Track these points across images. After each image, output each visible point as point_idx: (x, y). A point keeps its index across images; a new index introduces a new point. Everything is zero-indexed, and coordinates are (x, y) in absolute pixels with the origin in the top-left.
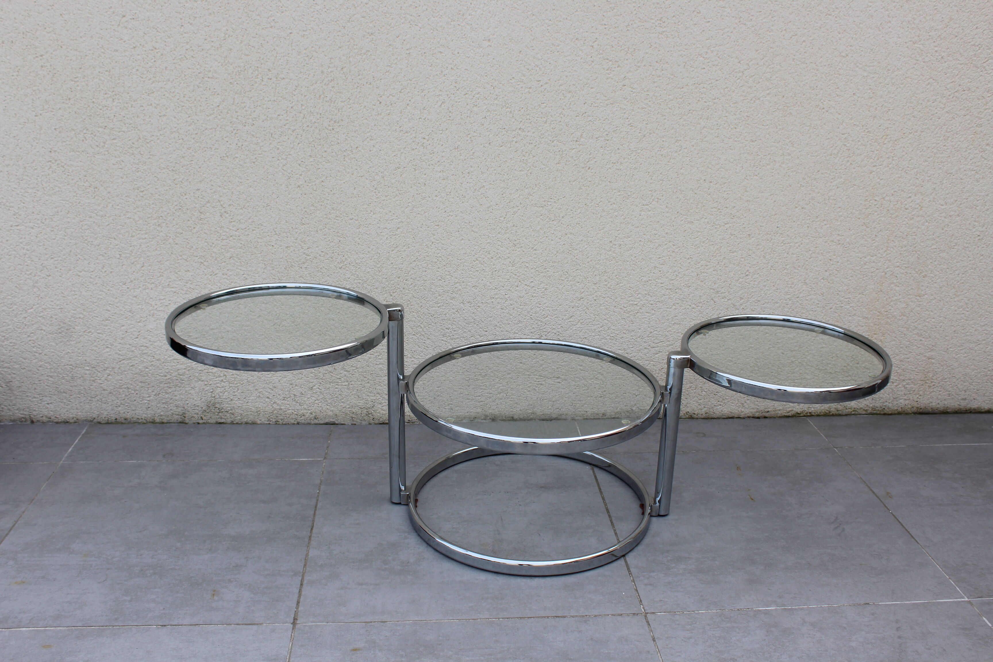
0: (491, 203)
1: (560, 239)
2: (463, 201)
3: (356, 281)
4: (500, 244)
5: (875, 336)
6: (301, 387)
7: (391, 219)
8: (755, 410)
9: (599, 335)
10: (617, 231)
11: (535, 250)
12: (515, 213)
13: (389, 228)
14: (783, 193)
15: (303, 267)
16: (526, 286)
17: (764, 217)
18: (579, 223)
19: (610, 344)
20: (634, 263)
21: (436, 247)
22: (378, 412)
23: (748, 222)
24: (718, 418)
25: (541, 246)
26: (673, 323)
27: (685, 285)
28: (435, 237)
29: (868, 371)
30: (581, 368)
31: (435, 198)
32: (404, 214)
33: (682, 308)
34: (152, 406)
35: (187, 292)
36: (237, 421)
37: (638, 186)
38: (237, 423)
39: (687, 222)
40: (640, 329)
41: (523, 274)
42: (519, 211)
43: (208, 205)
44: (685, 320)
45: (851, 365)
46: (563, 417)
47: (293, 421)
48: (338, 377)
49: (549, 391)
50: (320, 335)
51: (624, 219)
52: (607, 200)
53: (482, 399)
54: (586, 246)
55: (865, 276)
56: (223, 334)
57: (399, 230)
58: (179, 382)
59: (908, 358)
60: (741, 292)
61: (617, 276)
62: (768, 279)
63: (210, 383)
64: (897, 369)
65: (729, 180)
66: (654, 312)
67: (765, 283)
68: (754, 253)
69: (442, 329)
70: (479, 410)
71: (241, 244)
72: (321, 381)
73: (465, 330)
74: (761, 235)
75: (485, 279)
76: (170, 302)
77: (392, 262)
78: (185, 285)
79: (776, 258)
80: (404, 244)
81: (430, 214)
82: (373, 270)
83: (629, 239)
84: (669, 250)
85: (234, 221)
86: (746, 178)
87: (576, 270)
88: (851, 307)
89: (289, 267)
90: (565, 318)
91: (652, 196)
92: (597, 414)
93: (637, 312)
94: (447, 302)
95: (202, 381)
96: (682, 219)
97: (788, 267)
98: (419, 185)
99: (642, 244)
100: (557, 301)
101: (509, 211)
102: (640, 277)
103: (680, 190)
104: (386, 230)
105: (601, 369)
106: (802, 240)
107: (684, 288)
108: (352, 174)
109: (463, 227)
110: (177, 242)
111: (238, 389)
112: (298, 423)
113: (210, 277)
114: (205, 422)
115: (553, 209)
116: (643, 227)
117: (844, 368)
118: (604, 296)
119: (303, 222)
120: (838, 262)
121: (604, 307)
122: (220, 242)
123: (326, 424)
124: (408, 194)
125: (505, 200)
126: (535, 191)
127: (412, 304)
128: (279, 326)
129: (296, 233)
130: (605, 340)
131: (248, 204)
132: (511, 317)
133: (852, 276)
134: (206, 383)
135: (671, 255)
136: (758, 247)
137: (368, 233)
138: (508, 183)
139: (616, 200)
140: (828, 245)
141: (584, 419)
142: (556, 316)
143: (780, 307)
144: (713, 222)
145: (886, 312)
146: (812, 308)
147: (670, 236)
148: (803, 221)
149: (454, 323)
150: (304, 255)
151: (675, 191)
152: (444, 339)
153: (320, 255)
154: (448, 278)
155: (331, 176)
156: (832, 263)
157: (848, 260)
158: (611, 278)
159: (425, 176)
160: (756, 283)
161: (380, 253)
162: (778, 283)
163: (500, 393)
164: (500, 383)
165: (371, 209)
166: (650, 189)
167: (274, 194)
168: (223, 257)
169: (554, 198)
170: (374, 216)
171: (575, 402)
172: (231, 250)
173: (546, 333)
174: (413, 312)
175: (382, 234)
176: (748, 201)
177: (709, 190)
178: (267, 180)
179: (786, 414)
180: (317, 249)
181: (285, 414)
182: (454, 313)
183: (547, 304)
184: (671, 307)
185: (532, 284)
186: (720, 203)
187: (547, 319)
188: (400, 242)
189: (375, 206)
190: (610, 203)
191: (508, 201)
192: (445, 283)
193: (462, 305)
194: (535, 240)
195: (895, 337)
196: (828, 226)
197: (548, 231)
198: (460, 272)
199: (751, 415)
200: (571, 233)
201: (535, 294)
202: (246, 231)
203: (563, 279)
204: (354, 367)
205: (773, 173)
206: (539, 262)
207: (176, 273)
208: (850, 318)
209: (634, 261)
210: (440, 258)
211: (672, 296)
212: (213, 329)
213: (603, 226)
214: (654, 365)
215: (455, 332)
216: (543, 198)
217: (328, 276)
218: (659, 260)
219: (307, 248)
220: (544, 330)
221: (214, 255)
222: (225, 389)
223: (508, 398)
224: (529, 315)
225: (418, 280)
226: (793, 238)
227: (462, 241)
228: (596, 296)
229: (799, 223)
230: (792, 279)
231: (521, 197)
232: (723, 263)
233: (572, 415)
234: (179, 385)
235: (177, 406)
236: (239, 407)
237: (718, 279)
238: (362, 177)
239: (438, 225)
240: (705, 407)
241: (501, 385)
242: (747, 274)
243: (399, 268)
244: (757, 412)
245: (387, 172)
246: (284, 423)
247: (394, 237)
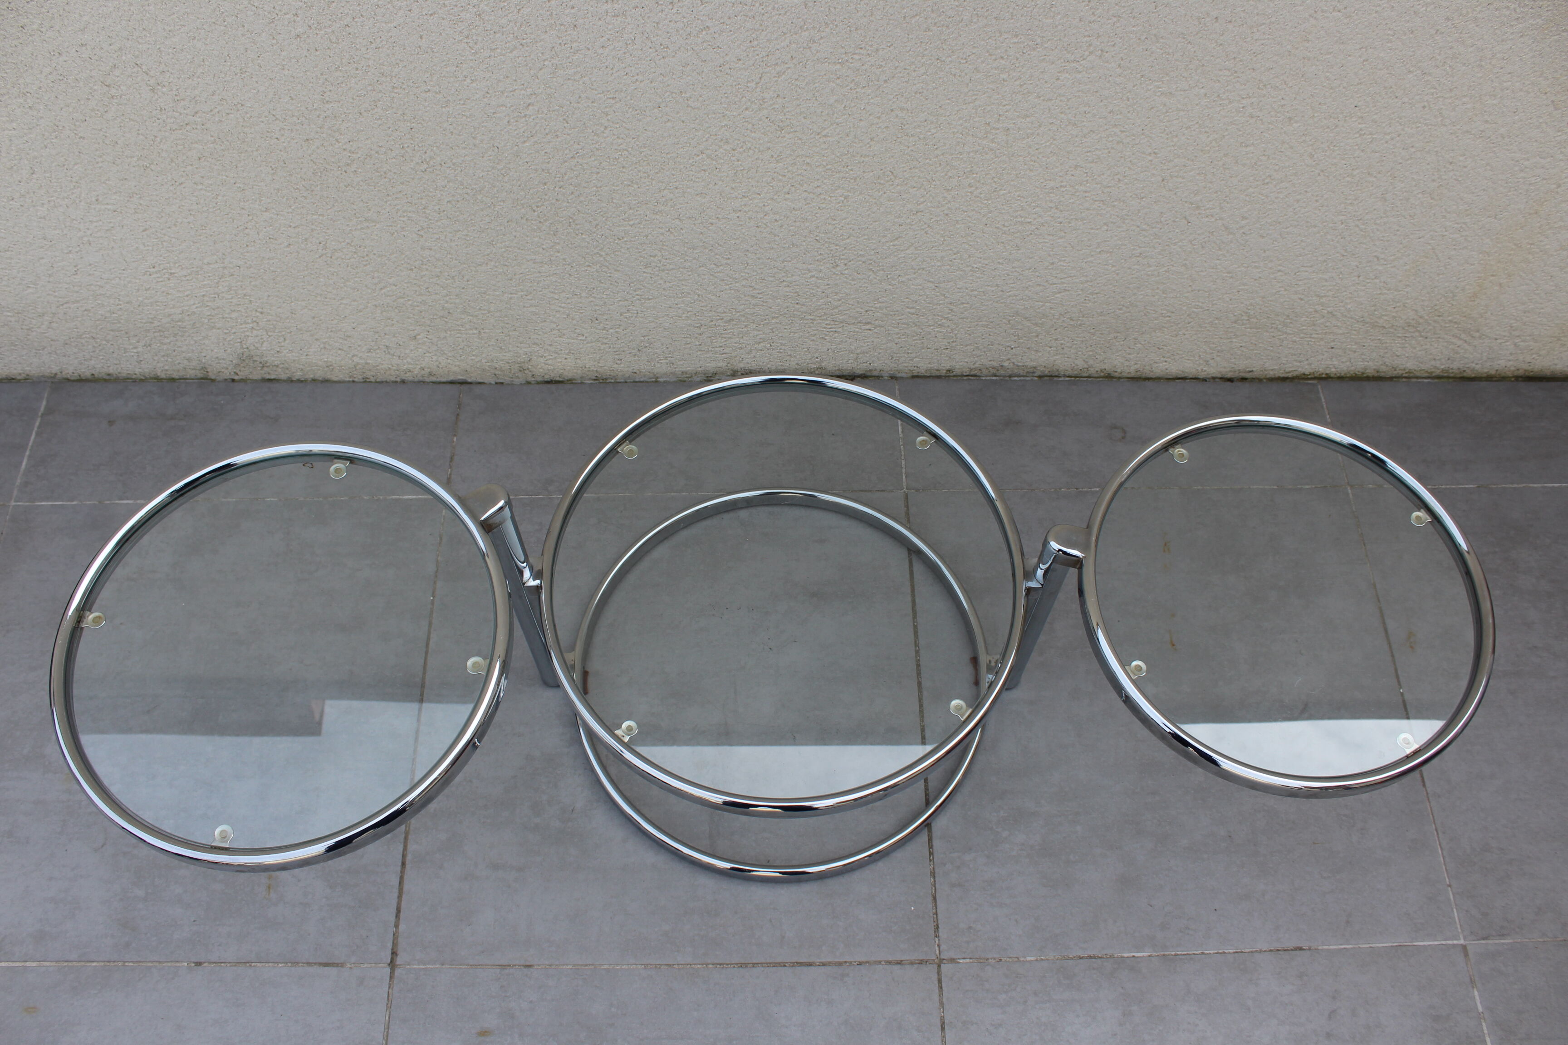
0: (727, 59)
1: (879, 118)
2: (664, 54)
3: (459, 191)
4: (750, 126)
5: (1492, 278)
6: (394, 336)
7: (511, 89)
8: (1228, 369)
9: (949, 265)
10: (1004, 106)
11: (825, 136)
12: (779, 74)
13: (509, 105)
14: (1389, 45)
15: (348, 171)
16: (806, 193)
17: (1332, 88)
18: (921, 91)
19: (971, 278)
20: (1033, 158)
21: (614, 134)
22: (539, 367)
23: (1294, 96)
24: (1158, 379)
25: (838, 130)
26: (1098, 250)
27: (1134, 196)
28: (609, 117)
29: (1456, 326)
30: (912, 311)
31: (600, 51)
32: (537, 81)
33: (1120, 230)
34: (144, 359)
35: (138, 211)
36: (297, 377)
37: (1060, 27)
38: (299, 381)
39: (1159, 94)
40: (1030, 258)
41: (798, 175)
42: (789, 71)
43: (117, 72)
44: (1123, 247)
45: (1426, 317)
46: (875, 373)
47: (393, 379)
48: (459, 323)
49: (851, 340)
50: (412, 270)
51: (1021, 86)
52: (988, 51)
53: (727, 351)
54: (934, 131)
55: (1512, 189)
56: (232, 271)
57: (531, 108)
58: (179, 330)
59: (1543, 308)
60: (1245, 209)
61: (996, 180)
62: (1308, 190)
63: (233, 331)
64: (1512, 321)
65: (1273, 19)
66: (1063, 234)
67: (1299, 197)
68: (1291, 148)
69: (641, 257)
70: (722, 364)
71: (212, 136)
72: (428, 328)
73: (687, 258)
74: (1316, 119)
75: (720, 183)
76: (112, 225)
77: (527, 160)
78: (128, 201)
79: (1335, 158)
80: (547, 131)
81: (594, 79)
82: (490, 173)
83: (1028, 119)
84: (1110, 139)
85: (183, 100)
86: (1315, 15)
87: (911, 169)
88: (1462, 236)
89: (321, 172)
90: (884, 240)
91: (1090, 45)
92: (937, 370)
93: (1028, 233)
94: (647, 219)
95: (218, 329)
96: (1150, 87)
97: (1355, 173)
98: (562, 27)
99: (1055, 128)
100: (869, 215)
101: (765, 70)
102: (1042, 181)
103: (1155, 35)
104: (504, 108)
105: (949, 313)
106: (1403, 130)
107: (1131, 199)
108: (410, 11)
109: (668, 100)
110: (82, 135)
111: (285, 339)
112: (403, 382)
113: (171, 188)
114: (244, 378)
115: (864, 67)
116: (1061, 101)
117: (1411, 321)
118: (964, 208)
119: (327, 99)
120: (1465, 167)
121: (963, 226)
122: (167, 134)
123: (452, 383)
124: (539, 44)
125: (756, 52)
126: (823, 34)
127: (577, 222)
128: (331, 257)
129: (318, 117)
130: (961, 273)
131: (200, 70)
132: (777, 238)
133: (1484, 190)
134: (226, 331)
135: (1112, 148)
136: (1303, 138)
137: (468, 114)
138: (763, 21)
139: (1006, 51)
140: (1456, 139)
141: (914, 377)
142: (866, 237)
143: (1318, 232)
144: (1216, 95)
145: (1531, 244)
146: (1383, 237)
147: (1118, 117)
148: (1417, 97)
149: (665, 247)
150: (345, 153)
151: (1143, 38)
152: (649, 270)
153: (377, 152)
154: (644, 183)
155: (362, 15)
156: (1451, 167)
157: (1487, 164)
158: (982, 181)
159: (573, 11)
160: (1281, 196)
161: (499, 146)
162: (1325, 197)
163: (760, 343)
164: (759, 331)
165: (465, 73)
166: (1086, 34)
167: (249, 52)
168: (185, 158)
169: (868, 48)
170: (474, 85)
171: (898, 355)
172: (196, 145)
173: (846, 262)
174: (582, 234)
175: (497, 115)
176: (1304, 58)
177: (1221, 38)
178: (226, 26)
179: (1282, 376)
180: (369, 142)
181: (377, 369)
182: (662, 234)
183: (848, 220)
184: (1098, 227)
185: (819, 190)
186: (1241, 61)
187: (848, 241)
188: (537, 128)
189: (471, 67)
190: (993, 57)
191: (764, 54)
192: (639, 190)
193: (677, 221)
194: (825, 120)
195: (1531, 280)
196: (1468, 106)
197: (853, 105)
198: (668, 173)
199: (1219, 376)
200: (902, 109)
201: (824, 206)
202: (213, 115)
203: (882, 182)
204: (484, 310)
205: (1379, 6)
206: (833, 156)
207: (104, 183)
208: (1453, 253)
209: (1033, 156)
210: (626, 152)
211: (1104, 212)
212: (209, 264)
213: (974, 97)
214: (1051, 308)
215: (668, 261)
216: (843, 48)
217: (402, 183)
218: (1087, 156)
219: (346, 140)
220: (842, 257)
221: (164, 154)
222: (262, 339)
223: (773, 349)
224: (812, 236)
225: (584, 187)
226: (1384, 125)
227: (669, 124)
228: (949, 208)
229: (1406, 100)
230: (1359, 192)
231: (793, 46)
232: (1221, 163)
233: (891, 370)
234: (180, 334)
235: (189, 360)
236: (294, 361)
237: (1205, 188)
238: (431, 15)
239: (613, 98)
240: (1136, 364)
241: (761, 332)
242: (1267, 181)
243: (543, 170)
244: (1230, 371)
245: (487, 5)
246: (378, 380)
247: (524, 119)
